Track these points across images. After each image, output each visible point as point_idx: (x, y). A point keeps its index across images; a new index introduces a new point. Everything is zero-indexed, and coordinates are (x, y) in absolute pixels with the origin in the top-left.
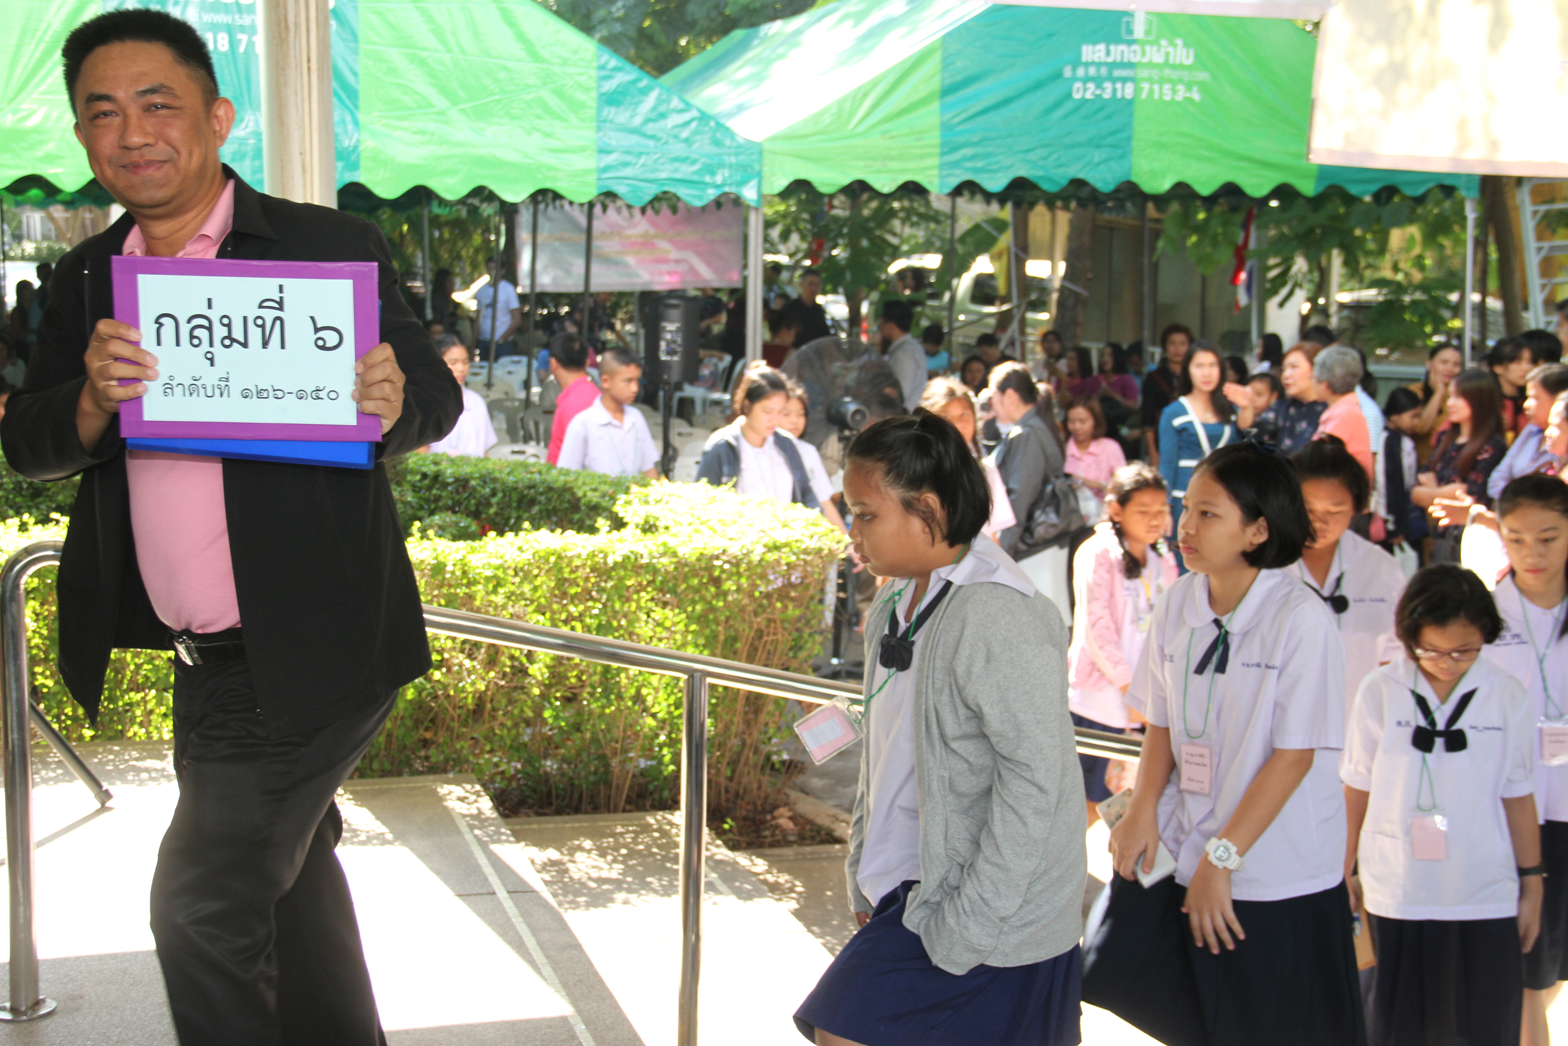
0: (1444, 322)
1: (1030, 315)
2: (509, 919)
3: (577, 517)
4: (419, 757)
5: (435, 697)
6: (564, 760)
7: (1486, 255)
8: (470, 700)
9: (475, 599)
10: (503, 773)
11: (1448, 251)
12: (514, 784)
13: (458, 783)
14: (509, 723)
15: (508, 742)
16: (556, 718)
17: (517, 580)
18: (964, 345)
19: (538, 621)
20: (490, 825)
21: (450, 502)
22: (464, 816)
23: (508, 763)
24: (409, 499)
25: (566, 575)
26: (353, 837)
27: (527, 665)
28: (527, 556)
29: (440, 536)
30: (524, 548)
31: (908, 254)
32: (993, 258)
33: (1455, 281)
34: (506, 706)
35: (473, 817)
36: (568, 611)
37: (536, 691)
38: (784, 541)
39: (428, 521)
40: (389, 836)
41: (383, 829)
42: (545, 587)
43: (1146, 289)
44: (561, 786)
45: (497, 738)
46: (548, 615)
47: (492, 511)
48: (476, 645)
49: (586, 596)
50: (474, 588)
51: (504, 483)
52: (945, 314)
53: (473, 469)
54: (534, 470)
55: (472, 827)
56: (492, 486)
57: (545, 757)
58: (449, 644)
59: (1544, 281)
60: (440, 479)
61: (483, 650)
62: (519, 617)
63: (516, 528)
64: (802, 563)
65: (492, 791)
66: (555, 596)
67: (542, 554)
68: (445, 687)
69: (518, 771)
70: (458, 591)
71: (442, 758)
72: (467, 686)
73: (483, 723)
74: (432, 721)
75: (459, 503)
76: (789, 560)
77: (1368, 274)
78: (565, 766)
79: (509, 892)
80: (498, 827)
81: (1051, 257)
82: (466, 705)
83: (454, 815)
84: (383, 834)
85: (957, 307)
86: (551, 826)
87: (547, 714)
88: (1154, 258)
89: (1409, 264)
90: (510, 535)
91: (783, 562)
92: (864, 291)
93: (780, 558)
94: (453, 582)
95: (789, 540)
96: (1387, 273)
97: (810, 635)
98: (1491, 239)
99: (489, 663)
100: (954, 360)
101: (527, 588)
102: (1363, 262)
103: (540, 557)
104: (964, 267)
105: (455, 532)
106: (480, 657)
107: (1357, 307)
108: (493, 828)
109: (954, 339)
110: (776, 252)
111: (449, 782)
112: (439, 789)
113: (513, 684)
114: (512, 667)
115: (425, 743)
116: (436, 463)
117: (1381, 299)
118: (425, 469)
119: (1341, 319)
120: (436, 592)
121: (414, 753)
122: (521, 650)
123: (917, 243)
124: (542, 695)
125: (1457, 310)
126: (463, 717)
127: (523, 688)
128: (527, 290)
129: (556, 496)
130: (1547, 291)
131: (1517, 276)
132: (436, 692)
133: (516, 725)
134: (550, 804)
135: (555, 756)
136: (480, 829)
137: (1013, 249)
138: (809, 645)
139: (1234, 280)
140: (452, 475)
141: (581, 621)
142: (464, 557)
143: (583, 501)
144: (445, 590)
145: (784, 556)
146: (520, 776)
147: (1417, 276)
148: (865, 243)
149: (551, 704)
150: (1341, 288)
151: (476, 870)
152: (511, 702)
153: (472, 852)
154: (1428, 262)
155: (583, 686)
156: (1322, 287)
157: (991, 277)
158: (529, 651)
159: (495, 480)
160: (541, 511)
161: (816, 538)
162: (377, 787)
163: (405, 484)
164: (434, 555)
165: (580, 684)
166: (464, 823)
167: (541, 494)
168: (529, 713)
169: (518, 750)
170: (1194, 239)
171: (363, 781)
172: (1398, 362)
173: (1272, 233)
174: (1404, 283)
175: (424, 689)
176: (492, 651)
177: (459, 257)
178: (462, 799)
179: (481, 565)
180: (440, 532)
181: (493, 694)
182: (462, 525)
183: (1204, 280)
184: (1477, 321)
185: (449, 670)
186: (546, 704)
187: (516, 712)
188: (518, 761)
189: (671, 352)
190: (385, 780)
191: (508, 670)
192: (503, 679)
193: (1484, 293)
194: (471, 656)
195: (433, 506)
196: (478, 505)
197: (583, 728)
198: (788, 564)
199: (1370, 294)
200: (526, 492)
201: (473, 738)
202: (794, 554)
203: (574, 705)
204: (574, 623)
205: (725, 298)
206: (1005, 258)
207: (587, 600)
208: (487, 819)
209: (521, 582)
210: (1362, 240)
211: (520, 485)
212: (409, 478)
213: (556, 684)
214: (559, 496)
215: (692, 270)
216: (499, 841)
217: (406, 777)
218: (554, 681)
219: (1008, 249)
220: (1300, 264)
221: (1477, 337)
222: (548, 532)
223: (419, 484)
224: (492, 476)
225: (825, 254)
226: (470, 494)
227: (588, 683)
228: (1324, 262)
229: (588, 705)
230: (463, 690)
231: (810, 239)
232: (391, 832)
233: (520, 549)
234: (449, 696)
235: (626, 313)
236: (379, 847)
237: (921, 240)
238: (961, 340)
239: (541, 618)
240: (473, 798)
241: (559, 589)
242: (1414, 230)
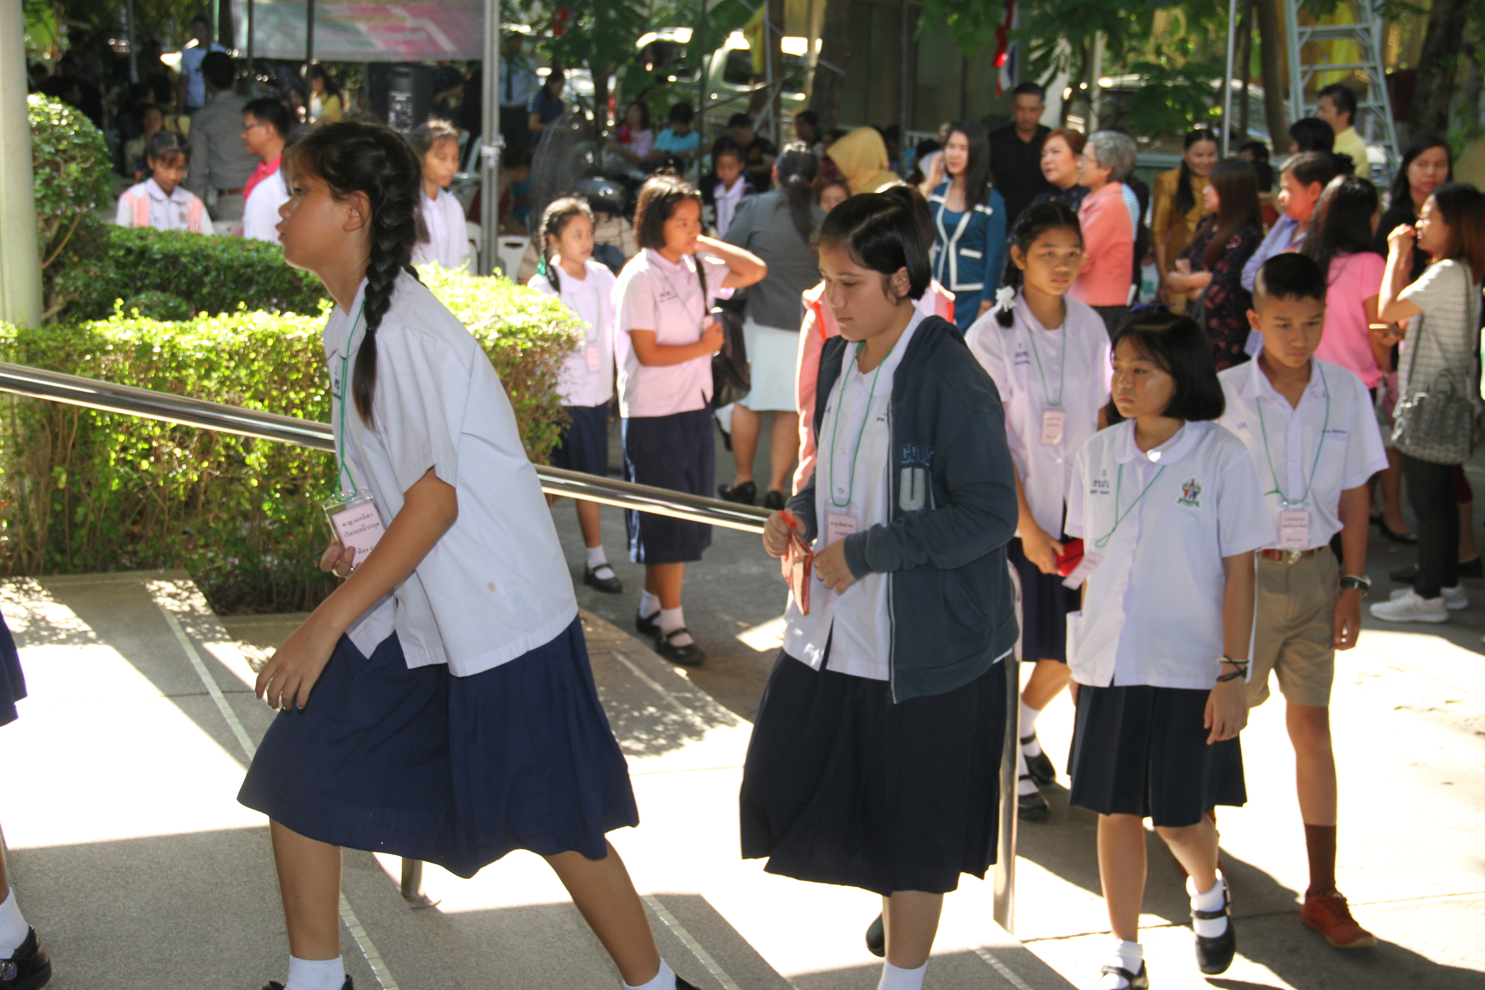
0: (1205, 109)
1: (785, 96)
2: (223, 720)
3: (298, 298)
4: (127, 553)
5: (144, 488)
6: (287, 555)
7: (1249, 39)
8: (181, 491)
9: (186, 384)
10: (219, 569)
11: (1212, 35)
12: (231, 581)
13: (169, 579)
14: (225, 516)
15: (225, 536)
16: (276, 510)
17: (232, 364)
18: (715, 125)
19: (255, 408)
20: (204, 623)
21: (158, 280)
22: (175, 613)
23: (225, 558)
24: (112, 275)
25: (286, 360)
26: (51, 635)
27: (244, 454)
28: (243, 338)
29: (146, 316)
30: (240, 329)
31: (658, 28)
32: (747, 34)
33: (1217, 68)
34: (221, 498)
35: (184, 614)
36: (288, 398)
37: (254, 482)
38: (519, 326)
39: (133, 300)
40: (92, 635)
41: (85, 627)
42: (263, 373)
43: (904, 69)
44: (283, 583)
45: (211, 532)
46: (266, 402)
47: (205, 291)
48: (188, 432)
49: (308, 382)
50: (184, 373)
51: (218, 261)
52: (695, 92)
53: (185, 245)
54: (251, 247)
55: (184, 626)
56: (205, 264)
57: (266, 552)
58: (158, 431)
59: (1306, 68)
60: (147, 255)
61: (195, 439)
62: (233, 403)
63: (231, 310)
64: (539, 350)
65: (207, 587)
66: (275, 382)
67: (259, 336)
68: (154, 478)
69: (235, 567)
70: (168, 375)
71: (150, 553)
72: (178, 476)
73: (197, 515)
74: (140, 513)
75: (169, 281)
76: (525, 347)
77: (1131, 57)
78: (287, 562)
79: (223, 692)
80: (213, 625)
81: (808, 35)
82: (178, 496)
83: (164, 612)
84: (85, 632)
85: (709, 86)
86: (272, 624)
87: (266, 507)
88: (915, 38)
89: (1173, 48)
90: (223, 316)
91: (519, 348)
92: (612, 65)
93: (516, 344)
94: (161, 365)
95: (526, 325)
96: (1151, 58)
97: (548, 425)
98: (1255, 23)
99: (203, 452)
100: (705, 141)
101: (243, 372)
102: (1126, 44)
103: (257, 340)
104: (718, 43)
105: (163, 312)
106: (192, 446)
107: (1119, 92)
108: (207, 626)
109: (705, 119)
110: (519, 22)
111: (159, 578)
112: (148, 586)
113: (229, 475)
114: (228, 457)
115: (133, 538)
116: (142, 238)
117: (1143, 84)
118: (129, 244)
119: (1103, 105)
120: (142, 376)
121: (121, 548)
122: (237, 437)
123: (668, 16)
124: (260, 486)
125: (1218, 97)
126: (174, 510)
127: (239, 480)
128: (244, 55)
129: (275, 276)
130: (1308, 77)
131: (1280, 62)
132: (143, 482)
133: (233, 519)
134: (271, 601)
135: (275, 552)
136: (192, 626)
137: (768, 24)
138: (547, 435)
139: (996, 62)
140: (160, 251)
141: (303, 409)
142: (173, 338)
143: (305, 282)
144: (152, 374)
145: (520, 342)
146: (237, 572)
147: (1180, 61)
148: (612, 14)
149: (271, 496)
150: (1104, 73)
151: (189, 668)
152: (226, 493)
153: (184, 651)
154: (1191, 46)
155: (305, 478)
156: (1084, 72)
157: (746, 53)
158: (247, 439)
159: (208, 257)
160: (258, 292)
161: (554, 323)
162: (79, 583)
163: (106, 259)
164: (139, 335)
165: (302, 475)
166: (176, 621)
167: (259, 273)
168: (247, 506)
169: (235, 544)
170: (955, 17)
171: (64, 577)
172: (1160, 151)
173: (1035, 12)
174: (1167, 67)
175: (131, 479)
176: (206, 439)
177: (168, 15)
178: (173, 596)
179: (191, 348)
180: (147, 312)
181: (207, 486)
182: (171, 304)
183: (965, 61)
184: (1237, 110)
185: (158, 459)
186: (266, 496)
187: (232, 504)
188: (235, 557)
189: (401, 124)
190: (88, 576)
191: (223, 459)
192: (218, 469)
193: (1246, 81)
194: (182, 445)
195: (139, 284)
196: (189, 284)
197: (305, 521)
198: (524, 351)
199: (1132, 79)
200: (242, 271)
201: (185, 533)
202: (531, 340)
203: (296, 497)
204: (295, 411)
205: (463, 70)
206: (760, 33)
207: (309, 387)
208: (201, 616)
209: (237, 367)
210: (1126, 21)
211: (236, 264)
212: (111, 253)
213: (277, 475)
214: (279, 276)
215: (431, 40)
216: (214, 639)
217: (112, 574)
218: (273, 472)
219: (763, 23)
220: (1063, 47)
221: (1237, 125)
222: (265, 314)
223: (123, 260)
224: (205, 253)
225: (570, 24)
226: (181, 272)
227: (310, 475)
228: (1087, 42)
229: (311, 497)
230: (174, 480)
231: (553, 8)
232: (94, 630)
233: (235, 331)
234: (158, 486)
235: (355, 82)
236: (80, 646)
237: (673, 13)
238: (713, 120)
239: (259, 405)
240: (185, 594)
241: (278, 375)
242: (1179, 13)
